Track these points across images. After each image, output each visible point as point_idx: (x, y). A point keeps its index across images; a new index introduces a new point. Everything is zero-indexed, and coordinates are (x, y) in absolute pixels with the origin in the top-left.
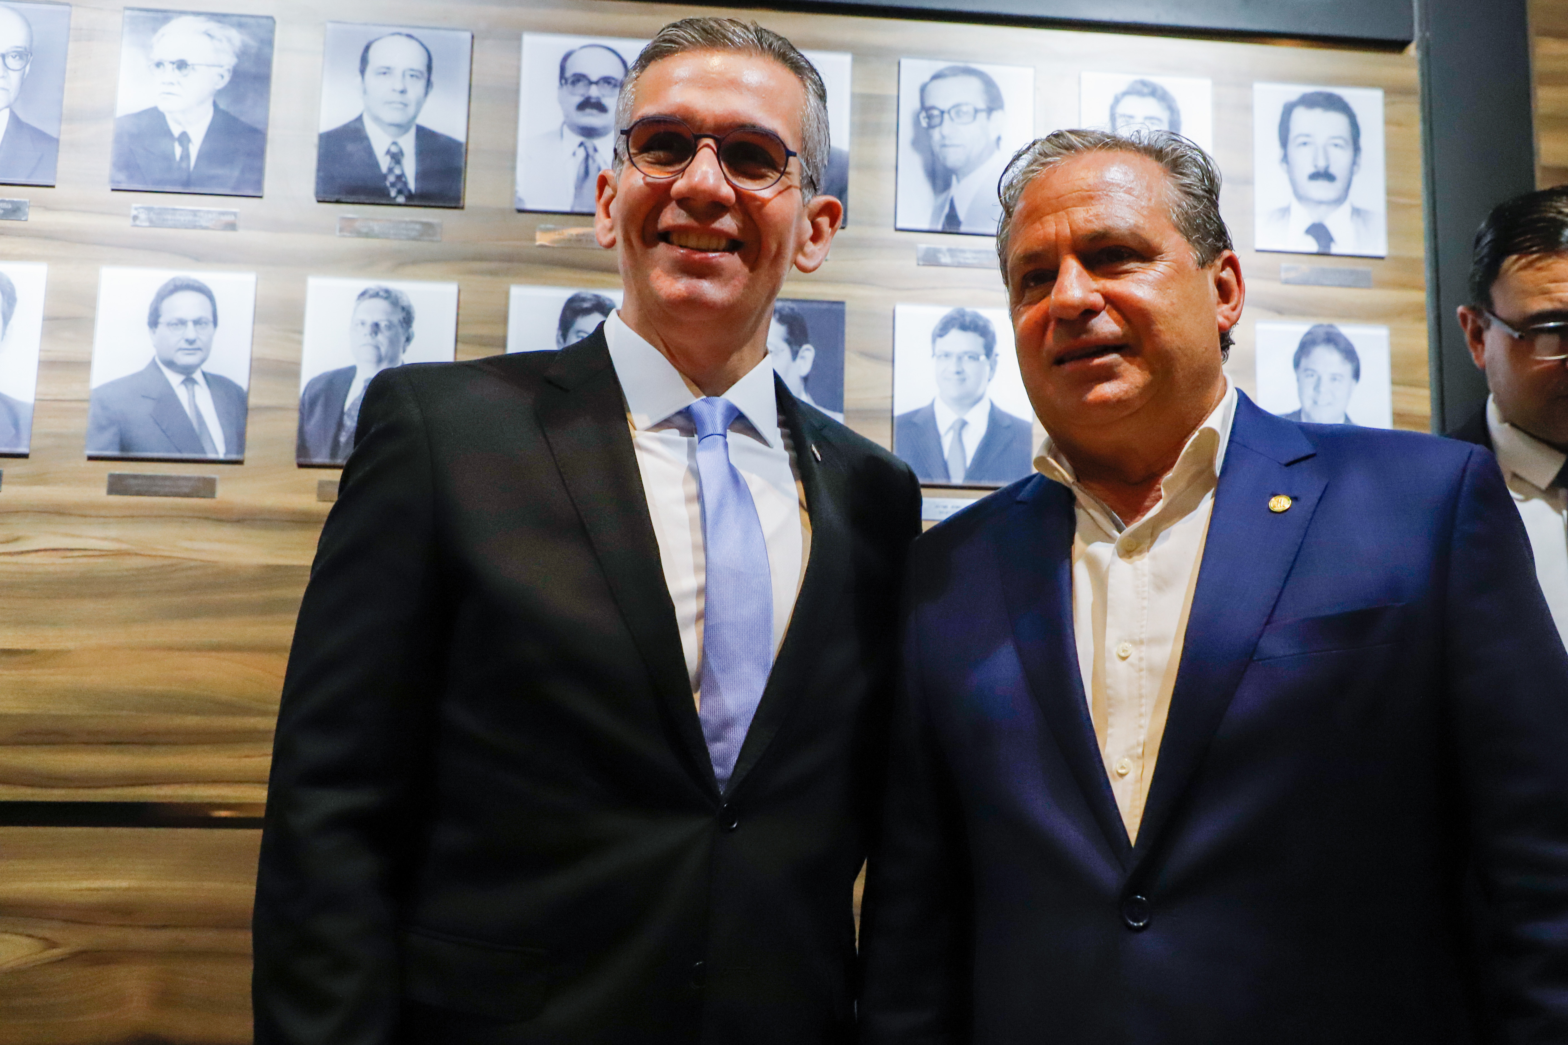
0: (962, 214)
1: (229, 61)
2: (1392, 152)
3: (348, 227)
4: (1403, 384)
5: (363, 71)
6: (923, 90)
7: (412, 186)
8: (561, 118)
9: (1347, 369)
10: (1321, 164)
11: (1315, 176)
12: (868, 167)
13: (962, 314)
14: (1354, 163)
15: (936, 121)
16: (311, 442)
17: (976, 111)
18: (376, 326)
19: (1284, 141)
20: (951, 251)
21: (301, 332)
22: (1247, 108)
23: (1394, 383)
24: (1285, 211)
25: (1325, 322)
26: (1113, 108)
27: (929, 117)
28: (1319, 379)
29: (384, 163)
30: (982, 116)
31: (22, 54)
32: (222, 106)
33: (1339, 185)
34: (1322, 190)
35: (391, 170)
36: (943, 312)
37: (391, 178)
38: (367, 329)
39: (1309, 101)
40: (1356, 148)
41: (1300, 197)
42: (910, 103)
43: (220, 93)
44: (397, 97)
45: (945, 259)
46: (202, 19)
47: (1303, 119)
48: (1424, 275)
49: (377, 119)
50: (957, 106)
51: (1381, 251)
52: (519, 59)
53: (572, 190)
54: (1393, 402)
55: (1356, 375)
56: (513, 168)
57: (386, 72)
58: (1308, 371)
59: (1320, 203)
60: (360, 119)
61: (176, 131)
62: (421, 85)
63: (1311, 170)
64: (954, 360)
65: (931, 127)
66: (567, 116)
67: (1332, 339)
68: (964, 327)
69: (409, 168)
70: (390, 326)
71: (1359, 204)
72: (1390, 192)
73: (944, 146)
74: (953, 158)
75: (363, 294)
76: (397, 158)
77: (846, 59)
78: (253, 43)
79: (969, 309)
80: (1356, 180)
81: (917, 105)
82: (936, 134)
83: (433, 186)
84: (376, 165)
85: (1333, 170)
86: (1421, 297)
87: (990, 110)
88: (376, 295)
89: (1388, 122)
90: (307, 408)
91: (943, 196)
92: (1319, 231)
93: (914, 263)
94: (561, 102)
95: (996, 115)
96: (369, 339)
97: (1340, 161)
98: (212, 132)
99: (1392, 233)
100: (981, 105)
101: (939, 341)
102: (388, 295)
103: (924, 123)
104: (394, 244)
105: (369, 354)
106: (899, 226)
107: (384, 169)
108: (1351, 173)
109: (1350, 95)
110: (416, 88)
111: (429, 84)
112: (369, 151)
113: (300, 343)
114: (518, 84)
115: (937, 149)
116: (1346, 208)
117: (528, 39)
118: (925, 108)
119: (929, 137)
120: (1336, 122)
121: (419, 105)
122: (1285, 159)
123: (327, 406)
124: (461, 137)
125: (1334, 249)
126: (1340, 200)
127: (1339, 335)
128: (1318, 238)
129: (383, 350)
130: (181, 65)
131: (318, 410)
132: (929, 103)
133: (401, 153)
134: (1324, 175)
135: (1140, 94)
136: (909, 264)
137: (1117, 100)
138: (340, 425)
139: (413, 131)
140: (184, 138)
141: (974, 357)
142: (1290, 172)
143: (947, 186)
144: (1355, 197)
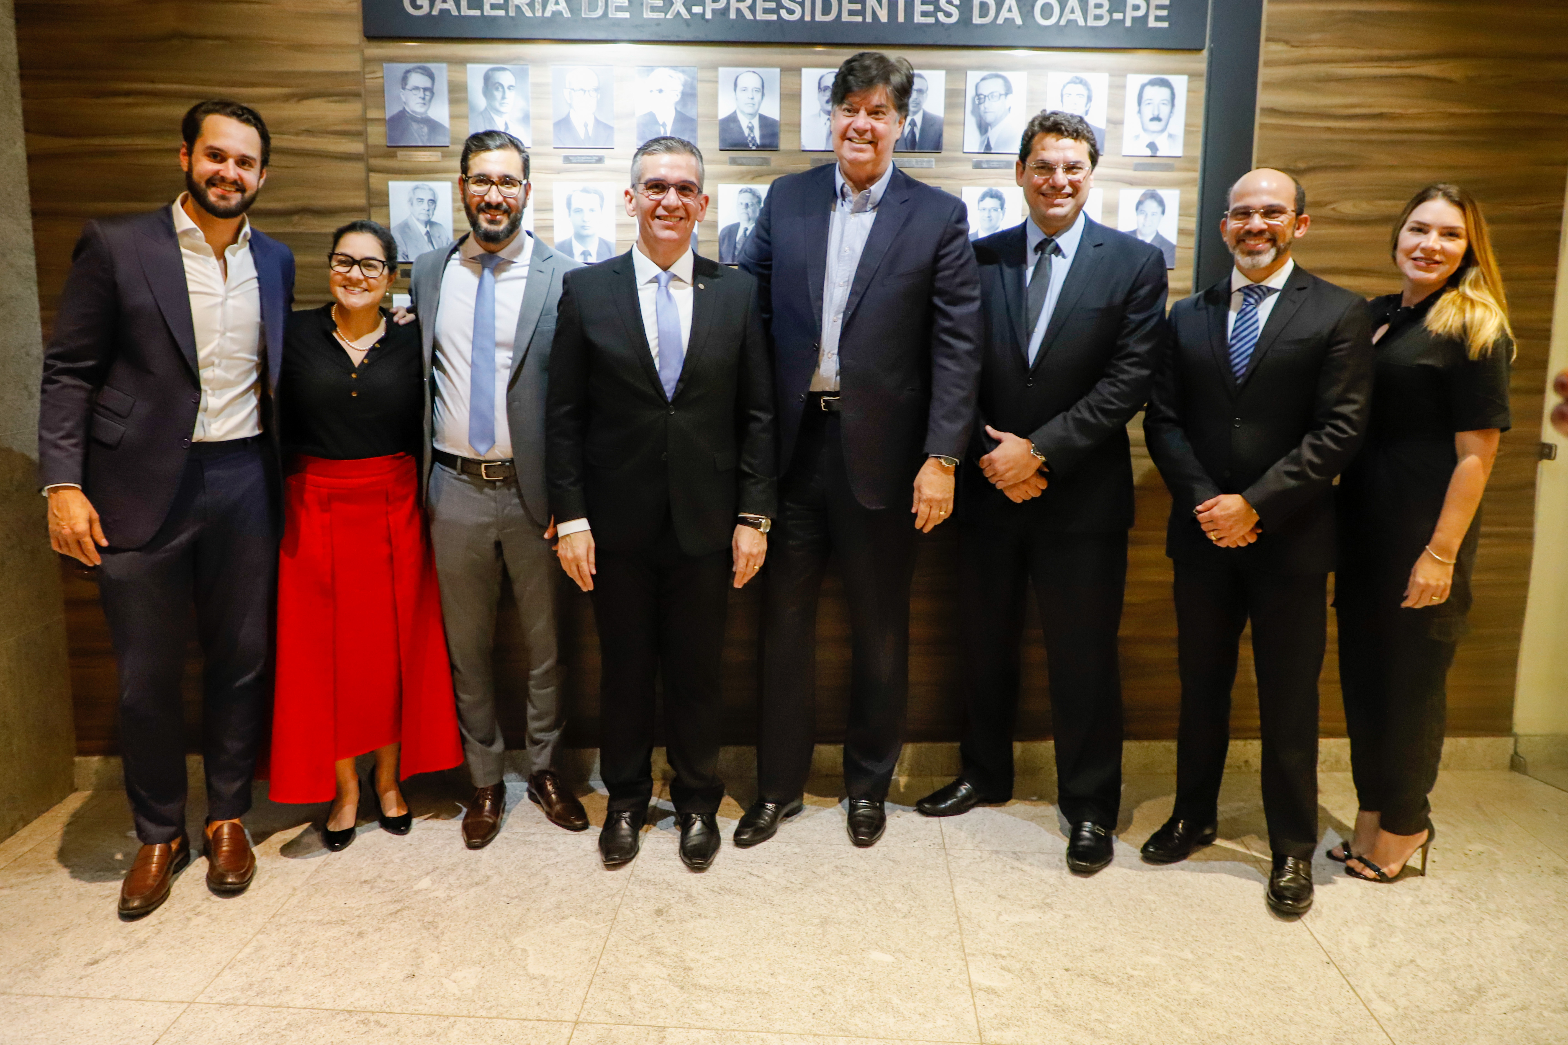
0: (992, 145)
1: (680, 88)
2: (1189, 105)
3: (734, 161)
4: (1186, 216)
5: (735, 90)
6: (977, 87)
7: (758, 142)
8: (819, 108)
9: (1159, 210)
10: (1156, 113)
11: (1152, 119)
12: (952, 124)
13: (991, 190)
14: (1171, 112)
15: (982, 101)
16: (724, 256)
17: (1000, 95)
18: (747, 205)
19: (1140, 103)
20: (988, 162)
21: (717, 208)
22: (1123, 87)
23: (1180, 215)
24: (1137, 137)
25: (1151, 188)
26: (1062, 91)
27: (979, 99)
28: (1146, 215)
29: (746, 132)
30: (1003, 97)
31: (597, 90)
32: (679, 109)
33: (1163, 123)
34: (1156, 126)
35: (749, 135)
36: (984, 189)
37: (750, 139)
38: (743, 206)
39: (1152, 83)
40: (1173, 105)
41: (1145, 130)
42: (970, 93)
43: (677, 103)
44: (750, 101)
45: (984, 165)
46: (667, 69)
47: (1150, 92)
48: (1199, 165)
49: (742, 112)
50: (992, 93)
51: (1180, 154)
52: (801, 80)
53: (825, 141)
54: (1179, 224)
55: (1163, 212)
56: (800, 131)
57: (745, 90)
58: (1143, 212)
59: (1154, 132)
60: (735, 112)
61: (661, 123)
62: (760, 95)
63: (1151, 116)
64: (987, 211)
65: (980, 104)
66: (822, 106)
67: (1154, 196)
68: (992, 197)
69: (757, 134)
70: (752, 205)
71: (1171, 132)
72: (1187, 125)
73: (986, 112)
74: (989, 118)
75: (741, 191)
76: (751, 129)
77: (943, 73)
78: (689, 79)
79: (994, 188)
80: (1171, 120)
81: (974, 93)
82: (982, 107)
83: (767, 141)
84: (743, 133)
85: (1161, 116)
86: (1197, 175)
87: (1006, 94)
88: (746, 191)
89: (1189, 91)
90: (721, 241)
91: (984, 137)
92: (1152, 146)
93: (971, 167)
94: (819, 100)
95: (1009, 96)
96: (744, 211)
97: (1164, 111)
98: (676, 121)
99: (1186, 145)
100: (1003, 92)
101: (981, 203)
102: (751, 191)
103: (977, 102)
104: (753, 168)
105: (745, 217)
106: (965, 151)
107: (746, 135)
108: (1169, 117)
109: (1172, 79)
110: (758, 96)
111: (763, 94)
112: (740, 127)
113: (717, 213)
114: (800, 92)
115: (982, 114)
116: (1166, 134)
117: (804, 70)
118: (978, 95)
119: (979, 109)
120: (1165, 92)
121: (760, 104)
122: (1140, 112)
123: (729, 240)
124: (777, 118)
125: (1158, 154)
126: (1163, 130)
127: (1157, 194)
128: (1151, 149)
129: (751, 215)
130: (661, 91)
131: (726, 241)
132: (980, 92)
133: (753, 127)
134: (1157, 119)
135: (1075, 83)
136: (969, 168)
137: (1064, 87)
138: (735, 247)
139: (757, 117)
140: (664, 125)
141: (996, 210)
142: (1141, 118)
143: (986, 131)
144: (1171, 129)
